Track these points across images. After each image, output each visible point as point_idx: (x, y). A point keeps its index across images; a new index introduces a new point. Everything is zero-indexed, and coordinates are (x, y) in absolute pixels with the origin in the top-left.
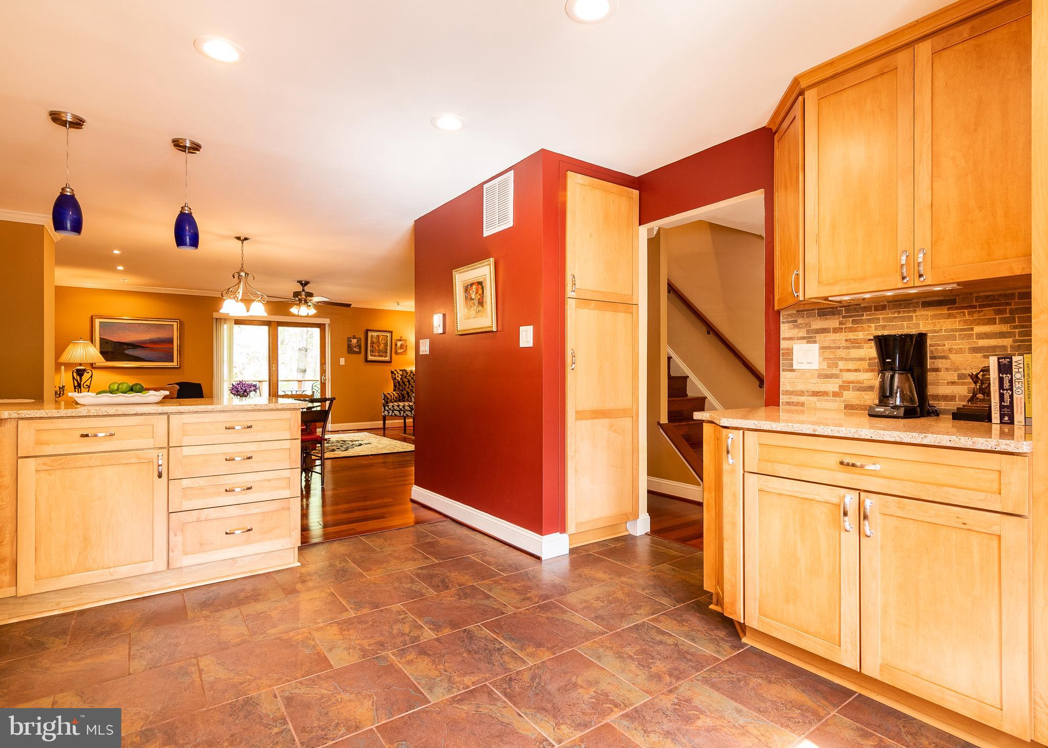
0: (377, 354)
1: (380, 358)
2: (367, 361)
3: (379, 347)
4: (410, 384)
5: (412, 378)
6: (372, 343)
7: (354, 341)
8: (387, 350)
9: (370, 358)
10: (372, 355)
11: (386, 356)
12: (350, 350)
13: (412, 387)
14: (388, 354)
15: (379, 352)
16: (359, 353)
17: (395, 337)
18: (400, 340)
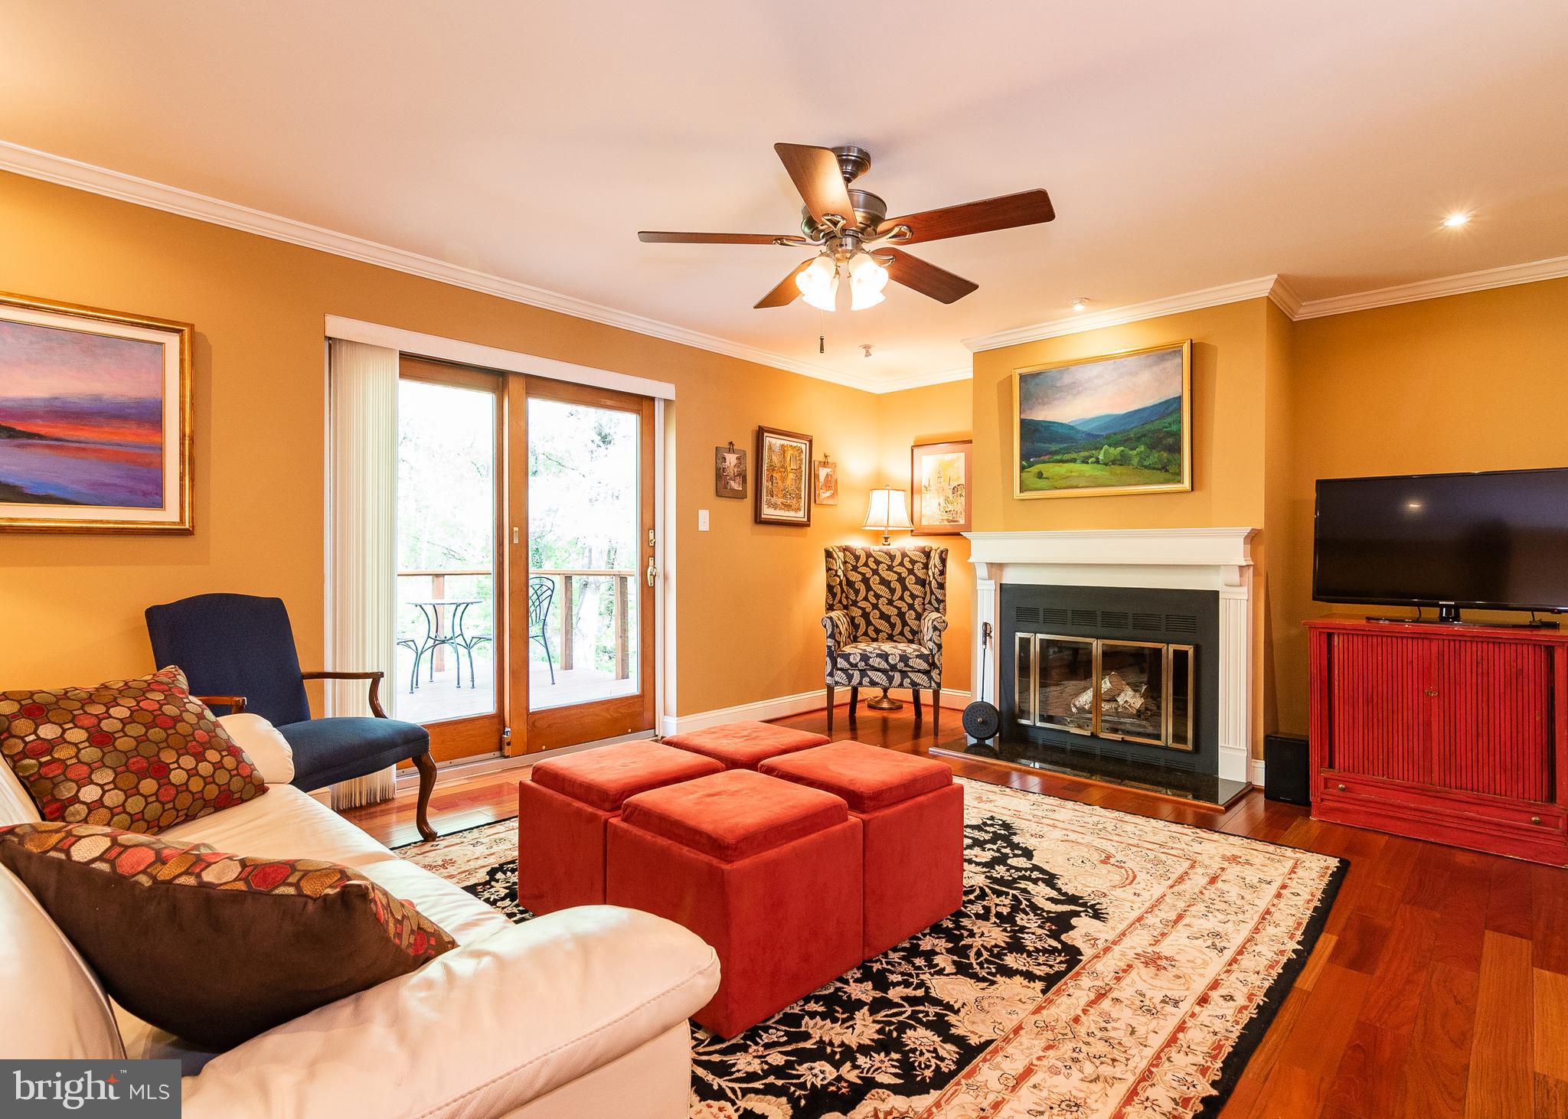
0: (779, 501)
1: (787, 513)
2: (758, 520)
3: (784, 479)
4: (905, 588)
5: (911, 572)
6: (772, 468)
7: (731, 459)
8: (799, 489)
9: (768, 512)
10: (770, 505)
11: (799, 509)
12: (722, 487)
13: (913, 596)
14: (803, 503)
15: (784, 496)
16: (740, 496)
17: (817, 456)
18: (825, 464)
